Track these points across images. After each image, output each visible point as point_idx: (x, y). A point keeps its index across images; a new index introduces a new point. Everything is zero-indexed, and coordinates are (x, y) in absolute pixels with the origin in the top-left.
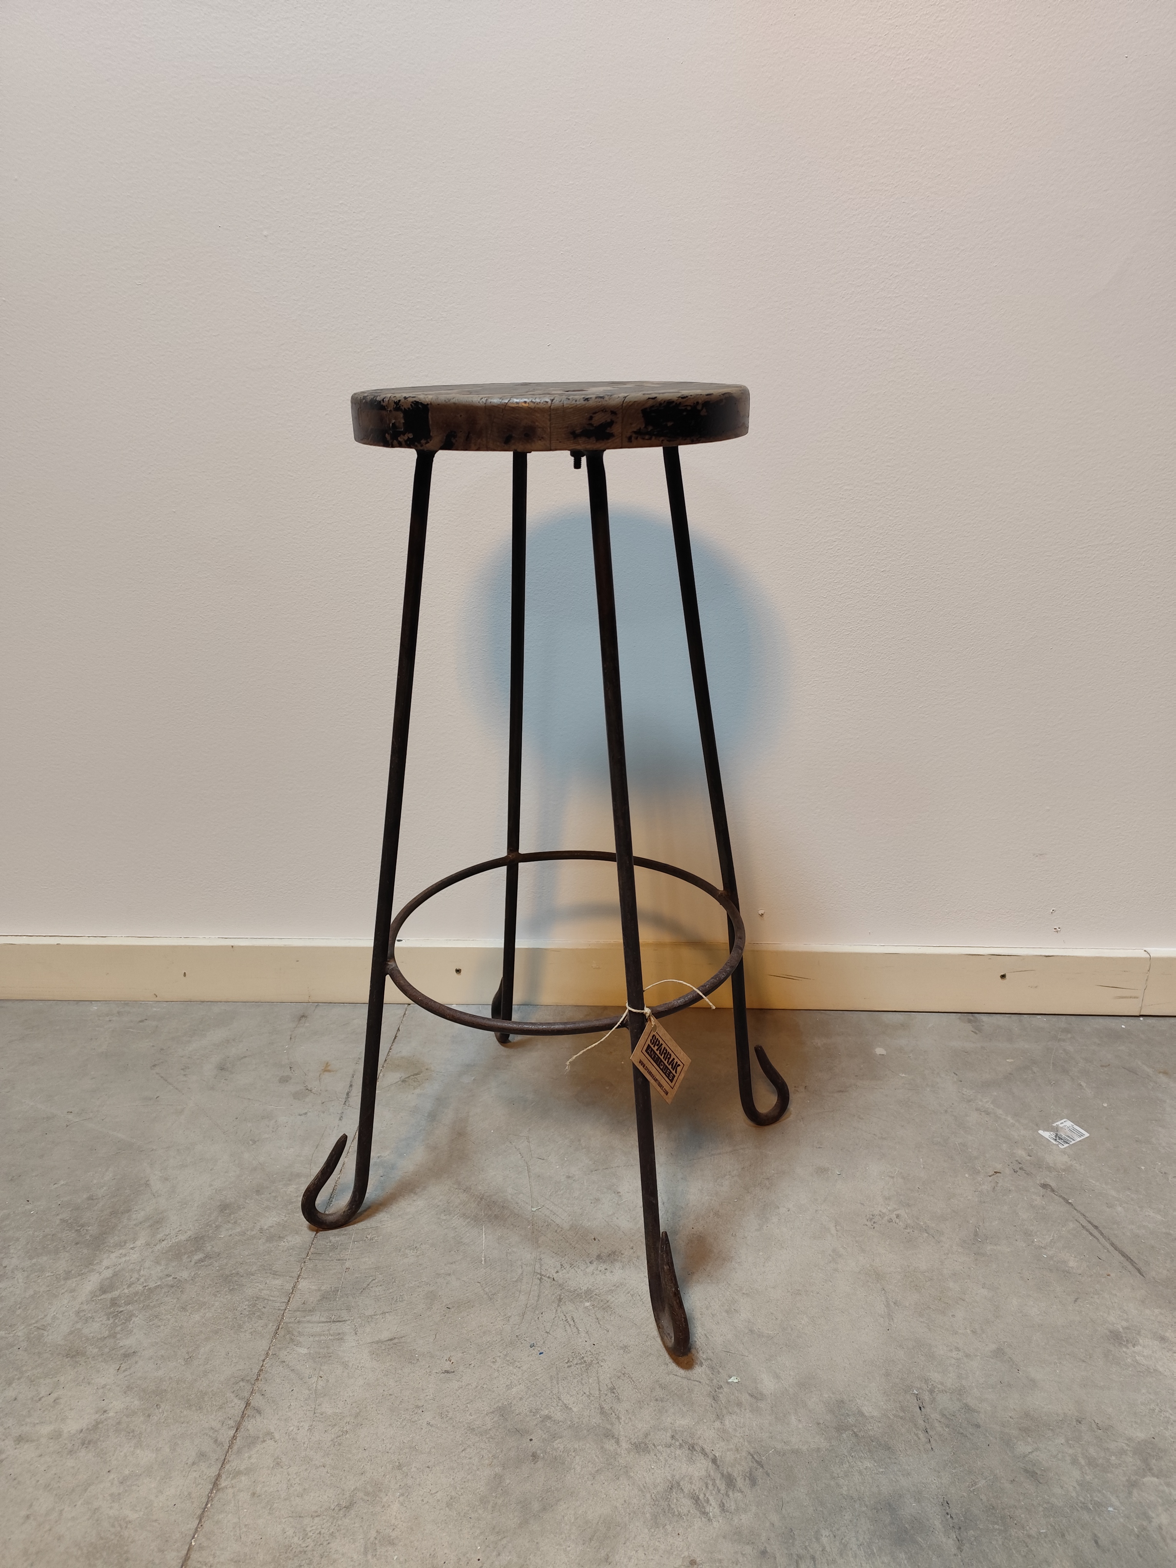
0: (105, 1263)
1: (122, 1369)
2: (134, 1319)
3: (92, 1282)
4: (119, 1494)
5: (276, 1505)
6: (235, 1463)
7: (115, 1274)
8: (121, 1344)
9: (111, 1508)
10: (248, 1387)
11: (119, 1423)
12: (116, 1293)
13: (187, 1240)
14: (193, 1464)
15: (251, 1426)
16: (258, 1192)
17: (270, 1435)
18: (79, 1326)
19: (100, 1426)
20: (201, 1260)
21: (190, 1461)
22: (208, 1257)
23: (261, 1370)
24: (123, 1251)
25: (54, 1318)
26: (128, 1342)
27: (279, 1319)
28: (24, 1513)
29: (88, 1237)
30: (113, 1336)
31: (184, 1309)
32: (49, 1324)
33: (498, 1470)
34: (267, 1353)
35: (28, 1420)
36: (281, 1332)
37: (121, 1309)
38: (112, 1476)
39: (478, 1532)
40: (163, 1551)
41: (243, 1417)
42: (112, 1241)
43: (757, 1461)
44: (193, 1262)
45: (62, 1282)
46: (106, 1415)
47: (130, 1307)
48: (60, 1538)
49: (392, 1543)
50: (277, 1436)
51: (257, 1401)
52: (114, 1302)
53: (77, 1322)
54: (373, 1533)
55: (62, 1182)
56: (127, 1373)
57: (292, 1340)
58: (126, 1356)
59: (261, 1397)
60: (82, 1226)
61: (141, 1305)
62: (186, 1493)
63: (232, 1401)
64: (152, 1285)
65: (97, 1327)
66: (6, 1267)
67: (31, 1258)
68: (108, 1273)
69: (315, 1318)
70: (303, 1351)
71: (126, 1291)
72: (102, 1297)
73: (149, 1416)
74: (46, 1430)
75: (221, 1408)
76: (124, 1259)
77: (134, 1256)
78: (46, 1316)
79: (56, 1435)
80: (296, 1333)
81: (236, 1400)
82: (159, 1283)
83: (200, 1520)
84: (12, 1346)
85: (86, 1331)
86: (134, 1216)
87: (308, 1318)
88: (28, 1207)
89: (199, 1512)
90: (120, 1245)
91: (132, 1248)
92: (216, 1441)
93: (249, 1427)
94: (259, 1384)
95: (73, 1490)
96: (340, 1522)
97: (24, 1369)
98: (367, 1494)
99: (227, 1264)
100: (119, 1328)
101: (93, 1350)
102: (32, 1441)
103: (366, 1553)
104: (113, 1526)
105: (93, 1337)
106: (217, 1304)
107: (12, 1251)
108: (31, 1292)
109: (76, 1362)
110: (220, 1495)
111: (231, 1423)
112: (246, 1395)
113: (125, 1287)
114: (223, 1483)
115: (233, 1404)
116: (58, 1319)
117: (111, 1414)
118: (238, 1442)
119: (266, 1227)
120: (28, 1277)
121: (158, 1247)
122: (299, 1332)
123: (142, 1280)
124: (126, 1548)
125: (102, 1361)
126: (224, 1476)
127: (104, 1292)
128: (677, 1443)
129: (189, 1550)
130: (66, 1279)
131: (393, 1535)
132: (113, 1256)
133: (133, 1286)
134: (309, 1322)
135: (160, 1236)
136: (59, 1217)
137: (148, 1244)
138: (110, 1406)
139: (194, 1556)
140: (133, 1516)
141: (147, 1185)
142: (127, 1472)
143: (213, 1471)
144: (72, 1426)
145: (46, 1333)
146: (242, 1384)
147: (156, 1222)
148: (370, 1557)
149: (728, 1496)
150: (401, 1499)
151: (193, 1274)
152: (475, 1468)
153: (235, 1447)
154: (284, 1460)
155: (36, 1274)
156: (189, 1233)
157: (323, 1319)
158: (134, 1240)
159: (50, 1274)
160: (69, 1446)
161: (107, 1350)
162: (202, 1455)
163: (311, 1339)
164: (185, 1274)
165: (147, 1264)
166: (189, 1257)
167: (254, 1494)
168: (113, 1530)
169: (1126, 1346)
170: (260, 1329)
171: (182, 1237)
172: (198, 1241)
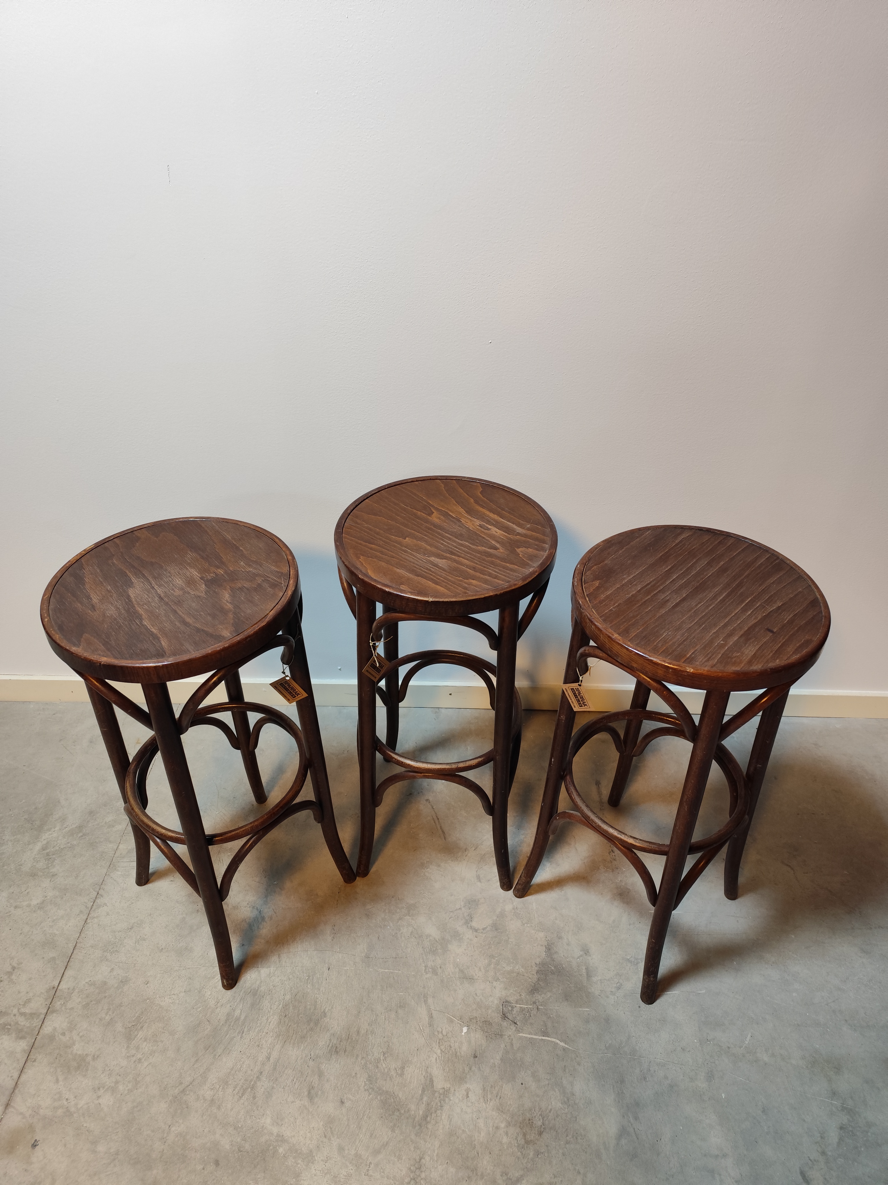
0: (44, 838)
1: (52, 881)
2: (56, 861)
3: (38, 846)
4: (52, 925)
5: (106, 928)
6: (92, 914)
7: (48, 843)
8: (51, 871)
9: (49, 930)
10: (99, 887)
11: (51, 901)
12: (48, 851)
13: (76, 828)
14: (78, 915)
15: (98, 901)
16: (105, 805)
17: (105, 904)
18: (35, 864)
19: (45, 902)
20: (82, 836)
21: (77, 914)
22: (84, 835)
23: (103, 881)
24: (50, 832)
25: (25, 861)
26: (54, 870)
27: (111, 861)
28: (20, 932)
29: (36, 826)
30: (48, 868)
31: (75, 857)
32: (23, 863)
33: (184, 915)
34: (106, 874)
35: (18, 900)
36: (112, 866)
37: (50, 857)
38: (49, 919)
39: (174, 936)
40: (68, 944)
41: (96, 898)
42: (46, 828)
43: (275, 912)
44: (78, 837)
45: (27, 846)
46: (46, 898)
47: (54, 856)
48: (33, 940)
49: (145, 940)
50: (108, 905)
51: (101, 892)
52: (48, 854)
53: (34, 863)
54: (139, 937)
55: (24, 801)
56: (53, 882)
57: (115, 869)
58: (53, 876)
59: (103, 891)
60: (33, 821)
61: (58, 855)
62: (75, 925)
63: (92, 892)
64: (62, 847)
65: (41, 865)
66: (4, 840)
67: (14, 836)
68: (45, 842)
69: (125, 860)
70: (120, 873)
71: (52, 850)
72: (43, 852)
73: (62, 898)
74: (25, 903)
75: (88, 895)
76: (51, 836)
77: (55, 835)
78: (21, 860)
79: (29, 906)
80: (117, 866)
81: (94, 892)
82: (65, 846)
83: (80, 934)
84: (10, 872)
85: (37, 866)
86: (54, 817)
87: (122, 860)
88: (11, 813)
89: (80, 931)
90: (49, 830)
91: (54, 831)
92: (86, 906)
93: (98, 902)
94: (103, 886)
95: (36, 924)
96: (128, 934)
97: (15, 881)
98: (138, 924)
99: (91, 838)
100: (50, 865)
101: (40, 874)
102: (21, 908)
103: (135, 943)
104: (51, 936)
105: (40, 869)
106: (87, 854)
107: (6, 833)
108: (15, 850)
109: (35, 878)
110: (87, 925)
111: (92, 900)
112: (97, 890)
113: (52, 848)
114: (88, 921)
115: (92, 893)
116: (26, 861)
117: (48, 898)
118: (94, 907)
119: (107, 822)
120: (13, 844)
121: (64, 831)
122: (118, 866)
123: (58, 845)
124: (55, 943)
125: (44, 878)
126: (88, 919)
127: (44, 850)
128: (249, 906)
129: (76, 943)
130: (28, 845)
131: (145, 937)
132: (46, 834)
133: (55, 847)
134: (122, 862)
135: (65, 826)
136: (24, 817)
137: (60, 829)
138: (48, 895)
139: (78, 945)
140: (57, 933)
141: (59, 802)
142: (55, 918)
143: (85, 917)
144: (34, 902)
145: (22, 867)
146: (96, 886)
147: (63, 819)
148: (137, 944)
149: (261, 924)
150: (150, 925)
151: (78, 842)
152: (176, 915)
153: (93, 909)
154: (110, 913)
155: (17, 843)
156: (77, 824)
157: (128, 861)
158: (55, 828)
159: (22, 843)
160: (34, 909)
161: (46, 873)
162: (81, 912)
163: (123, 868)
164: (75, 842)
165: (60, 838)
166: (76, 835)
167: (99, 925)
168: (51, 937)
169: (424, 869)
170: (103, 864)
171: (74, 826)
172: (80, 828)
